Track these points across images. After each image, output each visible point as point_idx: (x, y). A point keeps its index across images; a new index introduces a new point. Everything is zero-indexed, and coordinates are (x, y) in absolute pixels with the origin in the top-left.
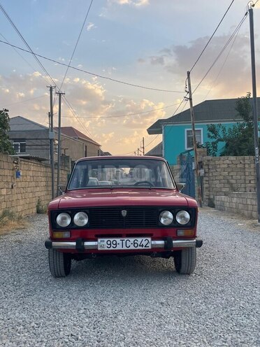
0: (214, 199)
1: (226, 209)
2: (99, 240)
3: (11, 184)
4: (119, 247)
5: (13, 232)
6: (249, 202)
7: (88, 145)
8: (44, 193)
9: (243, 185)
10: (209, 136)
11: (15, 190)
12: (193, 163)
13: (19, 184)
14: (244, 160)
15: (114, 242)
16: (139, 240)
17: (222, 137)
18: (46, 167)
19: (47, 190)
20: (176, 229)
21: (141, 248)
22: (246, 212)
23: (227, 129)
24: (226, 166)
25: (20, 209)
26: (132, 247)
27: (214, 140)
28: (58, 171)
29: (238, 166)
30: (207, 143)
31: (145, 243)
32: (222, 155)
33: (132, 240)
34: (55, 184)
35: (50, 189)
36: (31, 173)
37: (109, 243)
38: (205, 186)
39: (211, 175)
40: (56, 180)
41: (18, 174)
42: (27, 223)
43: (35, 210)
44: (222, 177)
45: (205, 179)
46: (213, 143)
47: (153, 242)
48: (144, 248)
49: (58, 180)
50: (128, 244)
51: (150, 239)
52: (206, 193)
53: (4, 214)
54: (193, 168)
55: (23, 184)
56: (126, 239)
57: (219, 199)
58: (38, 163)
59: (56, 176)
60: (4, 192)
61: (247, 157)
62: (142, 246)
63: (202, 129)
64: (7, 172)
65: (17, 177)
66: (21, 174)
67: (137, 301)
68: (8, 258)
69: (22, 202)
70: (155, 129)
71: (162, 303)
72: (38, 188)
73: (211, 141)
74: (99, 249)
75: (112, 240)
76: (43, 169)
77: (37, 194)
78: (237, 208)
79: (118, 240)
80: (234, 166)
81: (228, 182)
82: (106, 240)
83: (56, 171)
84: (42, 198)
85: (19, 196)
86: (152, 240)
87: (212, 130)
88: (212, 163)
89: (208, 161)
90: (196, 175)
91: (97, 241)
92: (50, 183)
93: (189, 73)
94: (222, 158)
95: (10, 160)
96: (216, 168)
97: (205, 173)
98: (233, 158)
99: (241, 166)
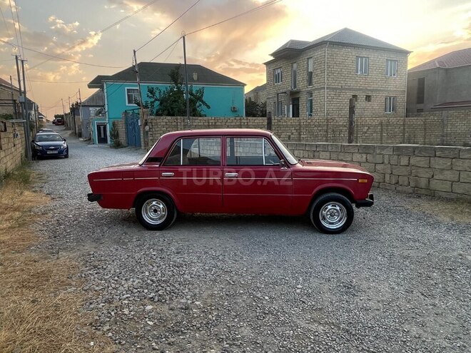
12: (139, 121)
14: (177, 119)
17: (158, 97)
23: (162, 91)
24: (164, 123)
27: (153, 100)
29: (173, 124)
30: (146, 102)
38: (150, 138)
39: (154, 130)
45: (149, 133)
46: (152, 102)
52: (150, 143)
54: (139, 124)
61: (179, 117)
70: (95, 84)
73: (149, 100)
80: (170, 124)
87: (151, 91)
88: (154, 121)
89: (152, 119)
90: (141, 130)
94: (162, 118)
96: (157, 125)
97: (150, 129)
98: (169, 118)
99: (175, 123)
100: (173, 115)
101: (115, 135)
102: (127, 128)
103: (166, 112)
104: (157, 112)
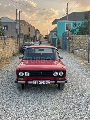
0: (74, 50)
1: (78, 55)
2: (33, 81)
3: (3, 47)
4: (40, 84)
5: (5, 66)
6: (85, 54)
7: (30, 27)
8: (15, 48)
9: (84, 46)
10: (74, 26)
11: (5, 49)
12: (67, 37)
13: (6, 47)
14: (85, 37)
15: (38, 82)
16: (46, 81)
17: (78, 27)
18: (15, 39)
19: (16, 47)
20: (59, 77)
21: (47, 84)
22: (84, 57)
23: (80, 24)
24: (79, 39)
25: (7, 55)
26: (44, 84)
27: (76, 28)
28: (20, 40)
29: (83, 39)
30: (73, 29)
31: (48, 82)
32: (78, 34)
33: (44, 81)
34: (19, 44)
35: (17, 46)
36: (10, 42)
37: (36, 82)
38: (71, 46)
39: (73, 42)
40: (19, 43)
41: (6, 44)
42: (9, 61)
43: (12, 55)
44: (77, 43)
45: (71, 43)
46: (75, 29)
47: (51, 82)
48: (48, 84)
49: (20, 43)
50: (43, 82)
51: (50, 81)
52: (71, 48)
53: (2, 58)
54: (67, 39)
55: (7, 46)
56: (42, 81)
57: (76, 51)
58: (13, 38)
59: (19, 42)
60: (1, 50)
61: (86, 36)
62: (47, 83)
63: (71, 23)
64: (2, 43)
65: (5, 44)
66: (7, 43)
67: (45, 102)
68: (3, 79)
69: (7, 53)
70: (54, 23)
71: (53, 104)
72: (13, 47)
73: (74, 28)
74: (33, 84)
75: (37, 81)
76: (14, 40)
77: (12, 49)
78: (81, 55)
79: (39, 81)
80: (82, 39)
81: (79, 45)
82: (35, 81)
83: (19, 40)
84: (15, 50)
85: (6, 51)
86: (51, 81)
87: (75, 24)
88: (74, 38)
89: (73, 37)
90: (68, 41)
91: (32, 81)
92: (17, 45)
93: (67, 4)
94: (78, 36)
95: (2, 39)
96: (75, 39)
97: (71, 41)
98: (81, 36)
99: (84, 39)
100: (84, 35)
101: (59, 43)
102: (63, 41)
103: (81, 33)
104: (77, 33)
